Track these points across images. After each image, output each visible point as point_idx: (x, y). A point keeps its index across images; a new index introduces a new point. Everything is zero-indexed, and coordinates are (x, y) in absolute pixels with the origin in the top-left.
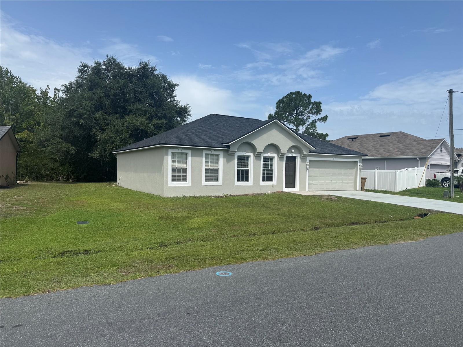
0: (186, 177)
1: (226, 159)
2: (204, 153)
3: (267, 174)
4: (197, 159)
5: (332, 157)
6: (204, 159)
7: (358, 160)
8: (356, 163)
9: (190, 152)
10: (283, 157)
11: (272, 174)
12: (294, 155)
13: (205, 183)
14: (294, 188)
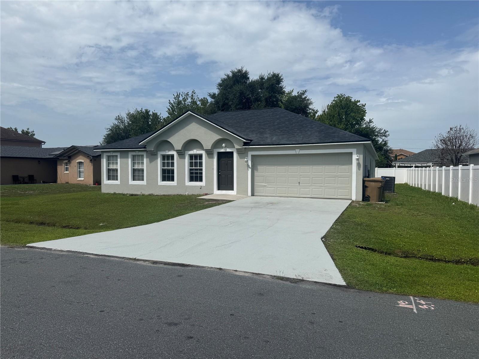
0: (117, 176)
1: (149, 159)
2: (130, 155)
3: (196, 173)
4: (124, 160)
5: (294, 148)
6: (130, 160)
7: (354, 151)
8: (351, 154)
9: (118, 154)
10: (213, 154)
11: (201, 173)
12: (228, 150)
13: (131, 182)
14: (233, 191)
